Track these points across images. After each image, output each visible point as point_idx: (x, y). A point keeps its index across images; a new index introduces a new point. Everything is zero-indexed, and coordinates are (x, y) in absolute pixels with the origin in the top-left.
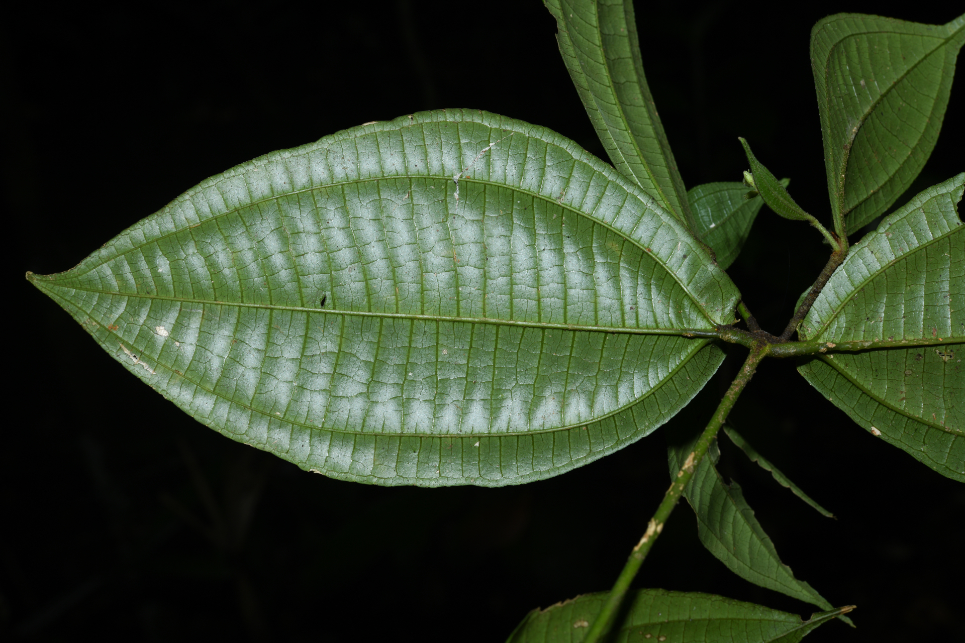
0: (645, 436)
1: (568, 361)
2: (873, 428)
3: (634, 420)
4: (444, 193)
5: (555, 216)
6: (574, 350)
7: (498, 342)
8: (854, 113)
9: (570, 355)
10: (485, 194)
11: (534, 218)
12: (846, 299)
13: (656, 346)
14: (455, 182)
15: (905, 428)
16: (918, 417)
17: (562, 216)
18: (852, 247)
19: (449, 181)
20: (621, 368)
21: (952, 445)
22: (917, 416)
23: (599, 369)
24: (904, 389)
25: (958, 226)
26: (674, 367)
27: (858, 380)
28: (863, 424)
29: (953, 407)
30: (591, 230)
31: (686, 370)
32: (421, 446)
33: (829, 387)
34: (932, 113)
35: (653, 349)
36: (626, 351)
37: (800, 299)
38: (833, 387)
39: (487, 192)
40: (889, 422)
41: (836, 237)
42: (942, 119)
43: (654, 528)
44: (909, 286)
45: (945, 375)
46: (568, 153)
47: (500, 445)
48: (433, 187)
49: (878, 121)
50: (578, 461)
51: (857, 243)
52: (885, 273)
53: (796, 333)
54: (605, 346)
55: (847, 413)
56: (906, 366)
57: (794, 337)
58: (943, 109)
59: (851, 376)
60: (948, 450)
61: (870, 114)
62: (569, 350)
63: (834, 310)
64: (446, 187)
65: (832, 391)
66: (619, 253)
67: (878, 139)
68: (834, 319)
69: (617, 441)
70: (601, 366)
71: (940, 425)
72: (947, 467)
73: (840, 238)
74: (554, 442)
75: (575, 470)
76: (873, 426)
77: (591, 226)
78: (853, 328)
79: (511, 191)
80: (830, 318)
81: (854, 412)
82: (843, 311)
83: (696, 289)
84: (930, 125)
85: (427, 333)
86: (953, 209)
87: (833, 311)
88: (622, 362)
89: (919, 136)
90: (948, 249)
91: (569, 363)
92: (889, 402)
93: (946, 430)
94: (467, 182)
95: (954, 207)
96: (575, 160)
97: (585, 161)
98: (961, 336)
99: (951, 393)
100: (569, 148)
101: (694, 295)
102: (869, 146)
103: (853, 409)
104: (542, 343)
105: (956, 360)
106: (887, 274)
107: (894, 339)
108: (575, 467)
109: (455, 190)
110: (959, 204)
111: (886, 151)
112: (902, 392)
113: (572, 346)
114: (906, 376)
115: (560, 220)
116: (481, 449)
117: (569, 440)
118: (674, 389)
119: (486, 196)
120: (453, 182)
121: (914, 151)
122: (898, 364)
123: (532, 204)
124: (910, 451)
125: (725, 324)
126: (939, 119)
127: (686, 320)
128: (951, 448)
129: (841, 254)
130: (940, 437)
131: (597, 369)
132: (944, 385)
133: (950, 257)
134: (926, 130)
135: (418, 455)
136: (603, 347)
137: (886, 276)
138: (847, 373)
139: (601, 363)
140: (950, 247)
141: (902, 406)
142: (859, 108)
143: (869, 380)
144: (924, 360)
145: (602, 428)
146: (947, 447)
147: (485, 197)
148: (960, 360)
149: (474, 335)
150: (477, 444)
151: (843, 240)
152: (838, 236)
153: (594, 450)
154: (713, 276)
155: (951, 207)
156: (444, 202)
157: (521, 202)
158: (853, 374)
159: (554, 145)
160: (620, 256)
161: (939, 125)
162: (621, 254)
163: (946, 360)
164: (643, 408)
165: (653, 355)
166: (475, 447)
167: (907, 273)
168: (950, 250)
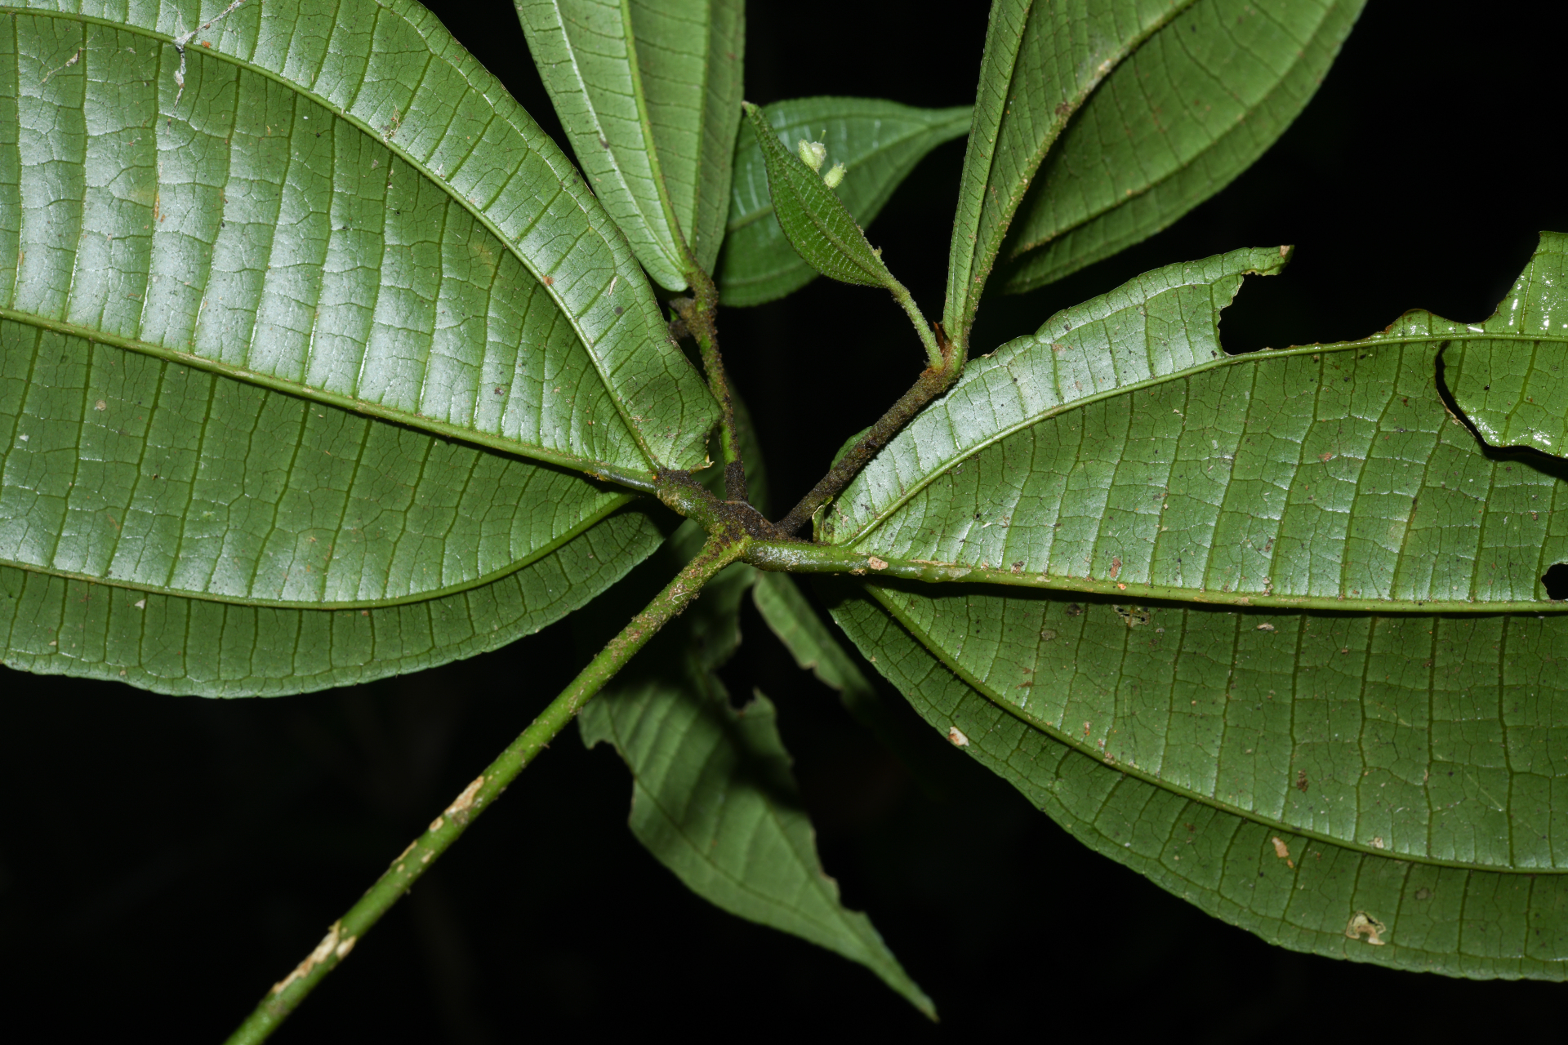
0: (488, 649)
1: (352, 473)
2: (954, 730)
3: (469, 616)
4: (154, 68)
5: (375, 164)
6: (365, 452)
7: (213, 406)
8: (1114, 28)
9: (358, 461)
10: (238, 86)
11: (333, 157)
12: (935, 470)
13: (532, 480)
14: (177, 49)
15: (1021, 741)
16: (1051, 727)
17: (389, 168)
18: (975, 361)
19: (165, 46)
20: (457, 507)
21: (1115, 789)
22: (1050, 723)
23: (413, 500)
24: (1032, 665)
25: (1212, 359)
26: (563, 531)
27: (933, 637)
28: (932, 721)
29: (1133, 714)
30: (443, 209)
31: (588, 541)
32: (24, 587)
33: (871, 636)
34: (1315, 38)
35: (527, 484)
36: (471, 476)
37: (845, 447)
38: (880, 638)
39: (241, 82)
40: (990, 724)
41: (942, 339)
42: (1336, 50)
43: (334, 945)
44: (1084, 463)
45: (1125, 650)
46: (420, 37)
47: (189, 615)
48: (131, 50)
49: (1178, 45)
50: (344, 672)
51: (987, 356)
52: (1033, 432)
53: (809, 525)
54: (430, 458)
55: (903, 693)
56: (1044, 623)
57: (805, 533)
58: (1342, 33)
59: (917, 626)
60: (1103, 797)
61: (1157, 31)
62: (357, 452)
63: (905, 488)
64: (158, 56)
65: (877, 645)
66: (493, 270)
67: (1171, 82)
68: (899, 509)
69: (430, 649)
70: (417, 496)
71: (1096, 747)
72: (1095, 830)
73: (950, 342)
74: (300, 628)
75: (335, 690)
76: (954, 725)
77: (444, 202)
78: (939, 532)
79: (290, 93)
80: (892, 503)
81: (918, 694)
82: (924, 493)
83: (626, 386)
84: (1303, 62)
85: (69, 361)
86: (1210, 319)
87: (902, 490)
88: (461, 498)
89: (1272, 82)
90: (1183, 400)
91: (354, 476)
92: (993, 687)
93: (1106, 761)
94: (202, 54)
95: (1214, 317)
96: (432, 55)
97: (452, 62)
98: (1169, 585)
99: (1134, 687)
100: (421, 27)
101: (620, 396)
102: (1142, 97)
103: (917, 686)
104: (303, 428)
105: (1154, 628)
106: (1037, 433)
107: (1023, 569)
108: (337, 685)
109: (177, 66)
110: (1224, 312)
111: (1186, 107)
112: (1027, 671)
113: (363, 445)
114: (1041, 639)
115: (385, 175)
116: (147, 613)
117: (331, 629)
118: (559, 572)
119: (241, 90)
120: (173, 48)
121: (1253, 115)
122: (1027, 615)
123: (332, 130)
124: (1024, 788)
125: (678, 467)
126: (1328, 51)
127: (600, 442)
128: (1111, 794)
129: (944, 376)
130: (1091, 769)
131: (410, 500)
132: (1121, 669)
133: (1184, 419)
134: (1293, 73)
135: (17, 604)
136: (426, 459)
137: (1034, 436)
138: (909, 619)
139: (419, 490)
140: (1187, 398)
141: (1021, 702)
142: (1134, 15)
143: (958, 638)
144: (1085, 617)
145: (402, 619)
146: (1103, 790)
147: (237, 94)
148: (1162, 630)
149: (164, 384)
150: (141, 604)
151: (957, 346)
152: (946, 337)
153: (379, 657)
154: (666, 368)
155: (1206, 315)
156: (152, 85)
157: (311, 119)
158: (925, 621)
159: (393, 13)
160: (494, 278)
161: (1324, 64)
162: (496, 273)
163: (1132, 625)
164: (491, 596)
165: (524, 496)
166: (137, 609)
167: (1083, 437)
168: (1186, 405)
